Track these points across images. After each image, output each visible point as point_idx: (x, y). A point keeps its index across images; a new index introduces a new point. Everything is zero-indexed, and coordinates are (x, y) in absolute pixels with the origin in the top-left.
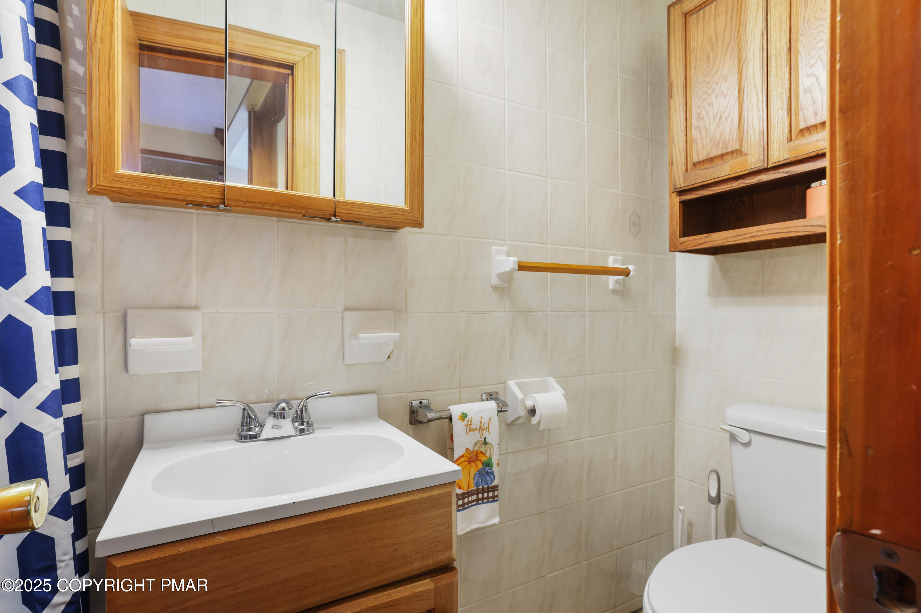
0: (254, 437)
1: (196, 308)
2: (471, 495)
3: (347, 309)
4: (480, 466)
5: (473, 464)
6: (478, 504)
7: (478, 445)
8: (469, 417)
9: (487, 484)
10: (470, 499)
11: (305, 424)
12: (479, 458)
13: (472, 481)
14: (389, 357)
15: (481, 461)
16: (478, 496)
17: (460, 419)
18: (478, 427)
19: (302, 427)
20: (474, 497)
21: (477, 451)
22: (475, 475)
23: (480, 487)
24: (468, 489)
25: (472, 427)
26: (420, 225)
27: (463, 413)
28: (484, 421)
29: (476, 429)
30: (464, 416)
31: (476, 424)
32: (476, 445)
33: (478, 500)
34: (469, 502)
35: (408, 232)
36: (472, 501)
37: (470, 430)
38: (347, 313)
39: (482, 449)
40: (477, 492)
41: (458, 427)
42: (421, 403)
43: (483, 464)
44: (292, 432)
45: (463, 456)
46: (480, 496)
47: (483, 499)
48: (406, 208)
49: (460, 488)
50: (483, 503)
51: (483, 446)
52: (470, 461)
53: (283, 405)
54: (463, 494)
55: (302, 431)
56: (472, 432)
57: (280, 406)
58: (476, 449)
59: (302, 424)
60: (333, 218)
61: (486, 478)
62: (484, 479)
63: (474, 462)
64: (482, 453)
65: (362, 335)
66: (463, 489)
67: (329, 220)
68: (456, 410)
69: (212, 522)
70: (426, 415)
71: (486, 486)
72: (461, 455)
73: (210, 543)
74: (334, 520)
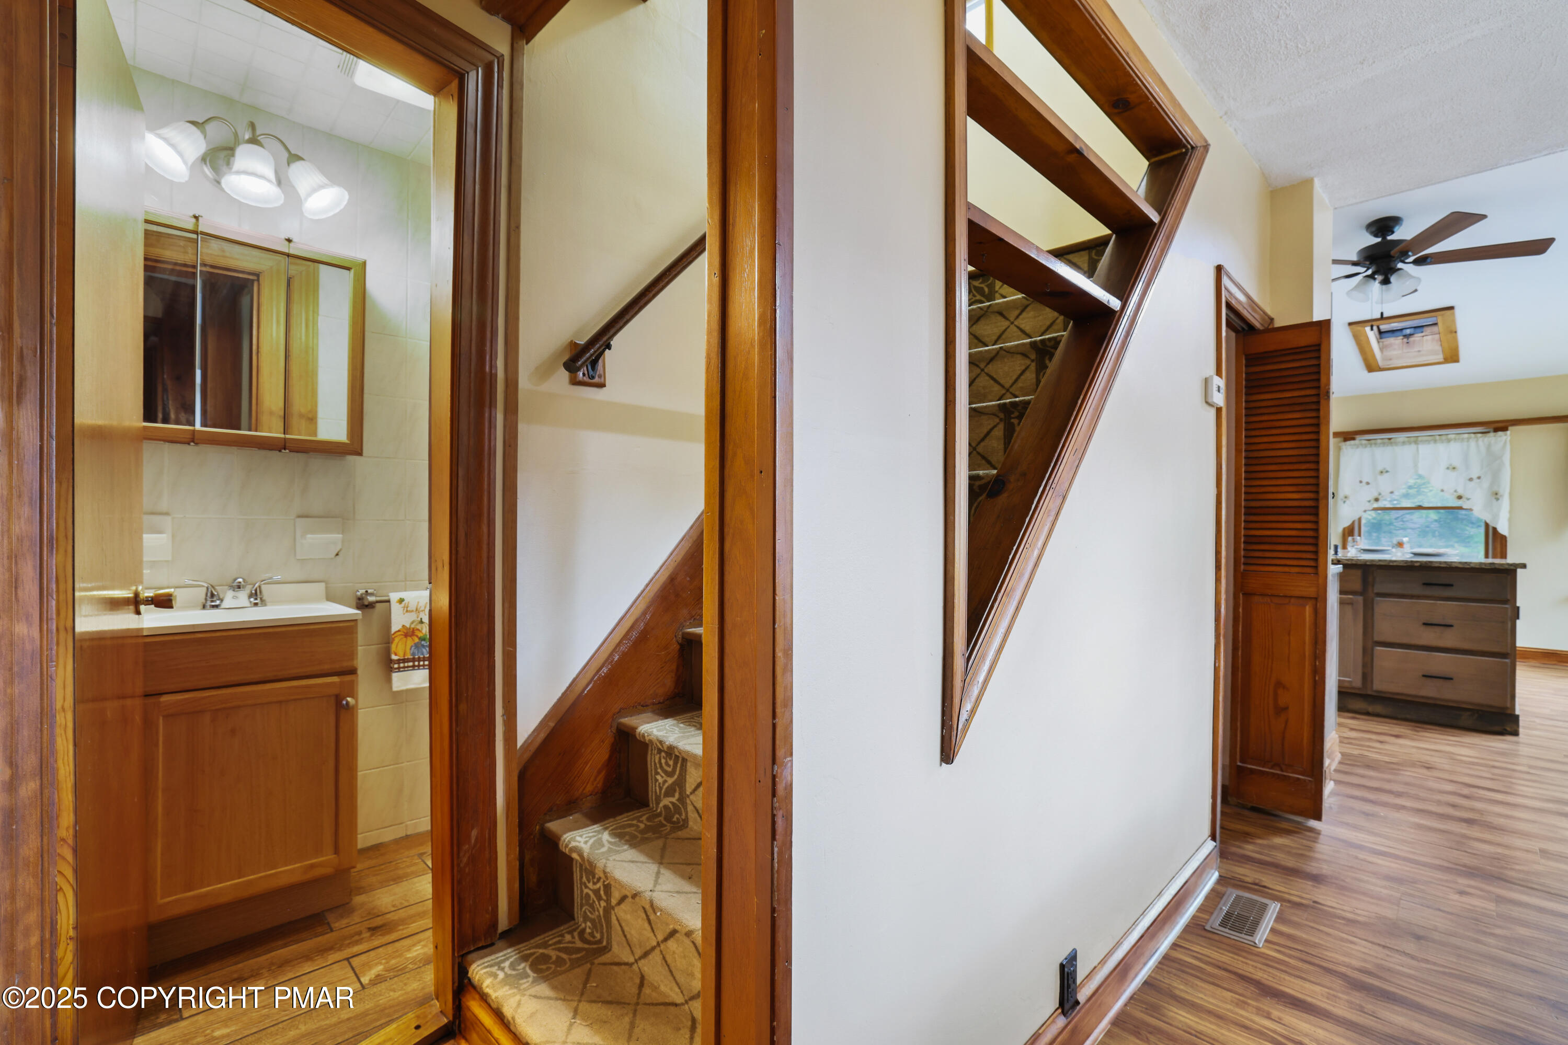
0: (217, 607)
1: (167, 514)
2: (408, 662)
3: (299, 517)
4: (417, 640)
5: (409, 638)
6: (414, 670)
7: (414, 624)
8: (406, 601)
9: (423, 654)
10: (406, 664)
11: (259, 599)
12: (416, 634)
13: (408, 651)
14: (337, 555)
15: (417, 636)
16: (414, 663)
17: (397, 602)
18: (415, 609)
19: (256, 601)
20: (411, 664)
21: (413, 629)
22: (412, 647)
23: (417, 657)
24: (404, 656)
25: (408, 609)
26: (360, 454)
27: (401, 599)
28: (420, 605)
29: (412, 611)
30: (401, 601)
31: (412, 607)
32: (412, 623)
33: (414, 666)
34: (404, 667)
35: (351, 458)
36: (408, 667)
37: (407, 611)
38: (298, 520)
39: (419, 627)
40: (413, 660)
41: (396, 609)
42: (367, 591)
43: (419, 638)
44: (248, 604)
45: (399, 631)
46: (416, 663)
47: (419, 666)
48: (347, 441)
49: (396, 655)
50: (419, 669)
51: (420, 625)
52: (406, 635)
53: (240, 580)
54: (399, 660)
55: (256, 604)
56: (408, 613)
57: (237, 581)
58: (413, 626)
59: (256, 599)
60: (283, 451)
61: (422, 650)
62: (420, 650)
63: (411, 636)
64: (418, 630)
65: (309, 536)
66: (399, 656)
67: (280, 451)
68: (394, 597)
69: (193, 626)
70: (368, 599)
71: (422, 656)
72: (397, 630)
73: (192, 636)
74: (269, 633)
